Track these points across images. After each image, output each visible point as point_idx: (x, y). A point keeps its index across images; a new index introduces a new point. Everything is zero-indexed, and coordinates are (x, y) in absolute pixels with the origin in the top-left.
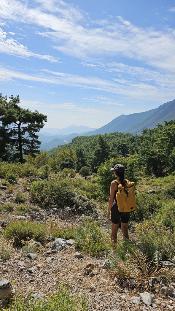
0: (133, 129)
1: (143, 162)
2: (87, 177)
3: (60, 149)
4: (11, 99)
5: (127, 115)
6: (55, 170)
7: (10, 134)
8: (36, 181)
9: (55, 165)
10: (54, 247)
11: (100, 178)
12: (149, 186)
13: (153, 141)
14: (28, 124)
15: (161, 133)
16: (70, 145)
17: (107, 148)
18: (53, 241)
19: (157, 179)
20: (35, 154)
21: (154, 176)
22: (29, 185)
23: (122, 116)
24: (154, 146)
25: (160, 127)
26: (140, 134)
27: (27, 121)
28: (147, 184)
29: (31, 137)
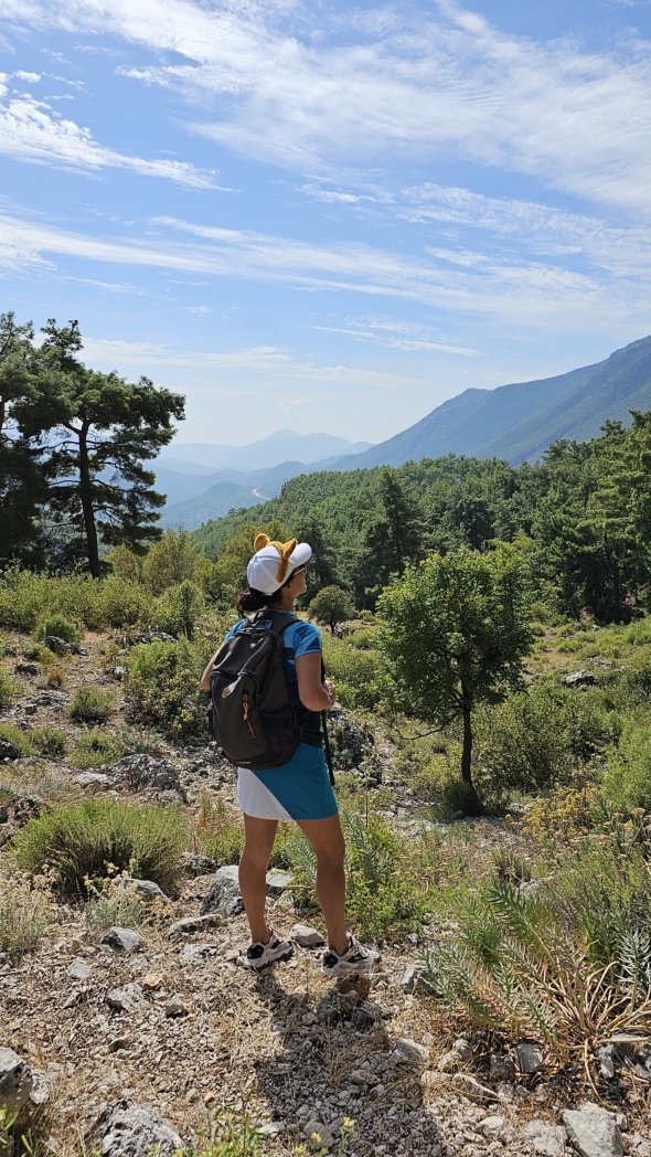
0: (511, 444)
1: (549, 569)
2: (340, 626)
3: (236, 524)
4: (48, 336)
5: (490, 392)
6: (219, 603)
7: (49, 469)
8: (150, 641)
9: (218, 584)
10: (212, 898)
11: (389, 631)
12: (572, 658)
13: (587, 488)
14: (115, 430)
15: (617, 456)
16: (275, 506)
17: (412, 515)
18: (210, 872)
19: (603, 630)
20: (144, 542)
21: (589, 618)
22: (122, 659)
23: (470, 393)
24: (592, 506)
25: (615, 434)
26: (537, 461)
27: (112, 416)
28: (562, 650)
29: (129, 477)
